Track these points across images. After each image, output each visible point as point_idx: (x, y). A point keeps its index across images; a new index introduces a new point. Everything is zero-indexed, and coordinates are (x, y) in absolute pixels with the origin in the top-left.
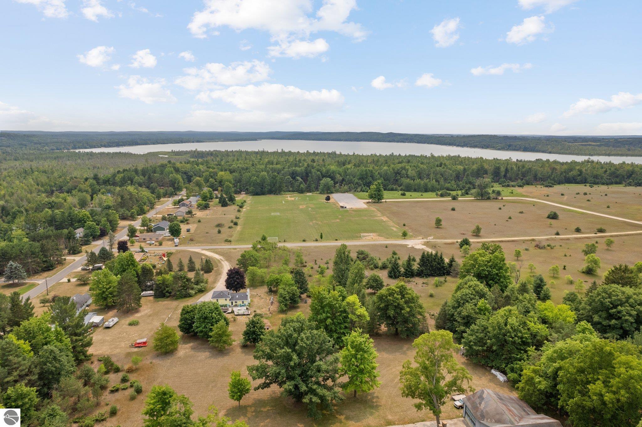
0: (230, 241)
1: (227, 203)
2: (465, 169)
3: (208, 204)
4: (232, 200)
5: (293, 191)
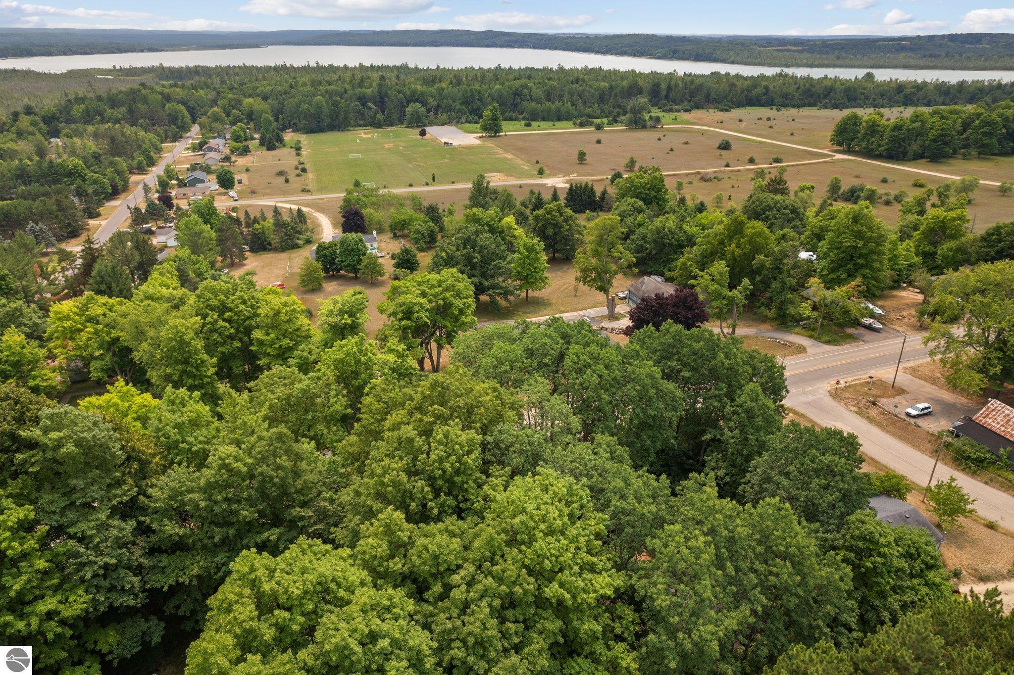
0: (308, 191)
1: (274, 145)
2: (611, 87)
5: (365, 125)
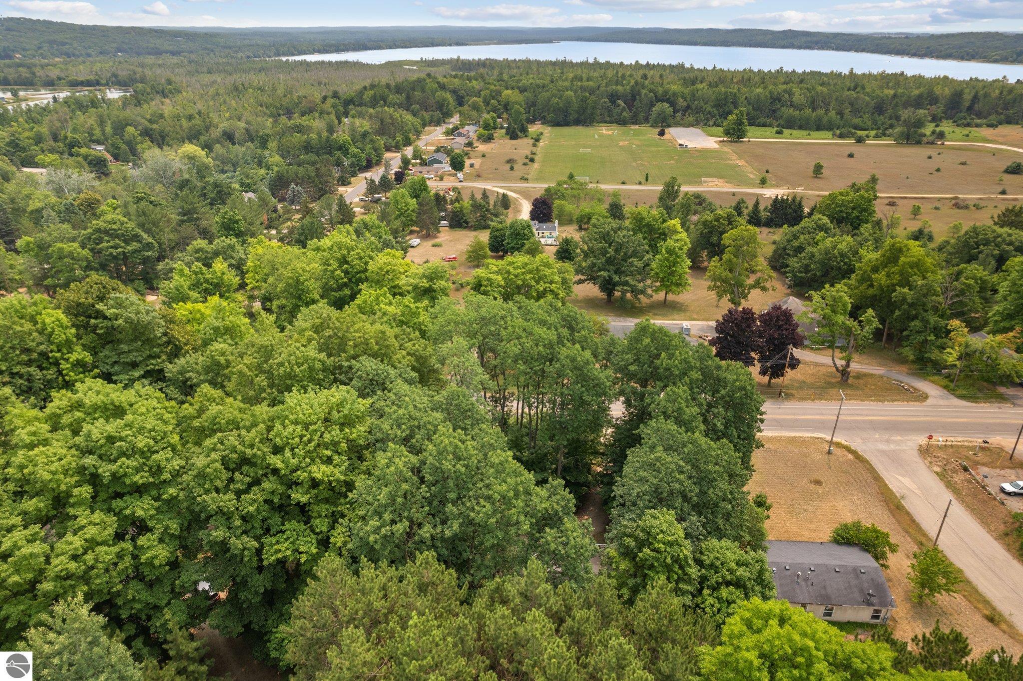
0: (527, 179)
3: (492, 135)
4: (524, 130)
5: (611, 122)
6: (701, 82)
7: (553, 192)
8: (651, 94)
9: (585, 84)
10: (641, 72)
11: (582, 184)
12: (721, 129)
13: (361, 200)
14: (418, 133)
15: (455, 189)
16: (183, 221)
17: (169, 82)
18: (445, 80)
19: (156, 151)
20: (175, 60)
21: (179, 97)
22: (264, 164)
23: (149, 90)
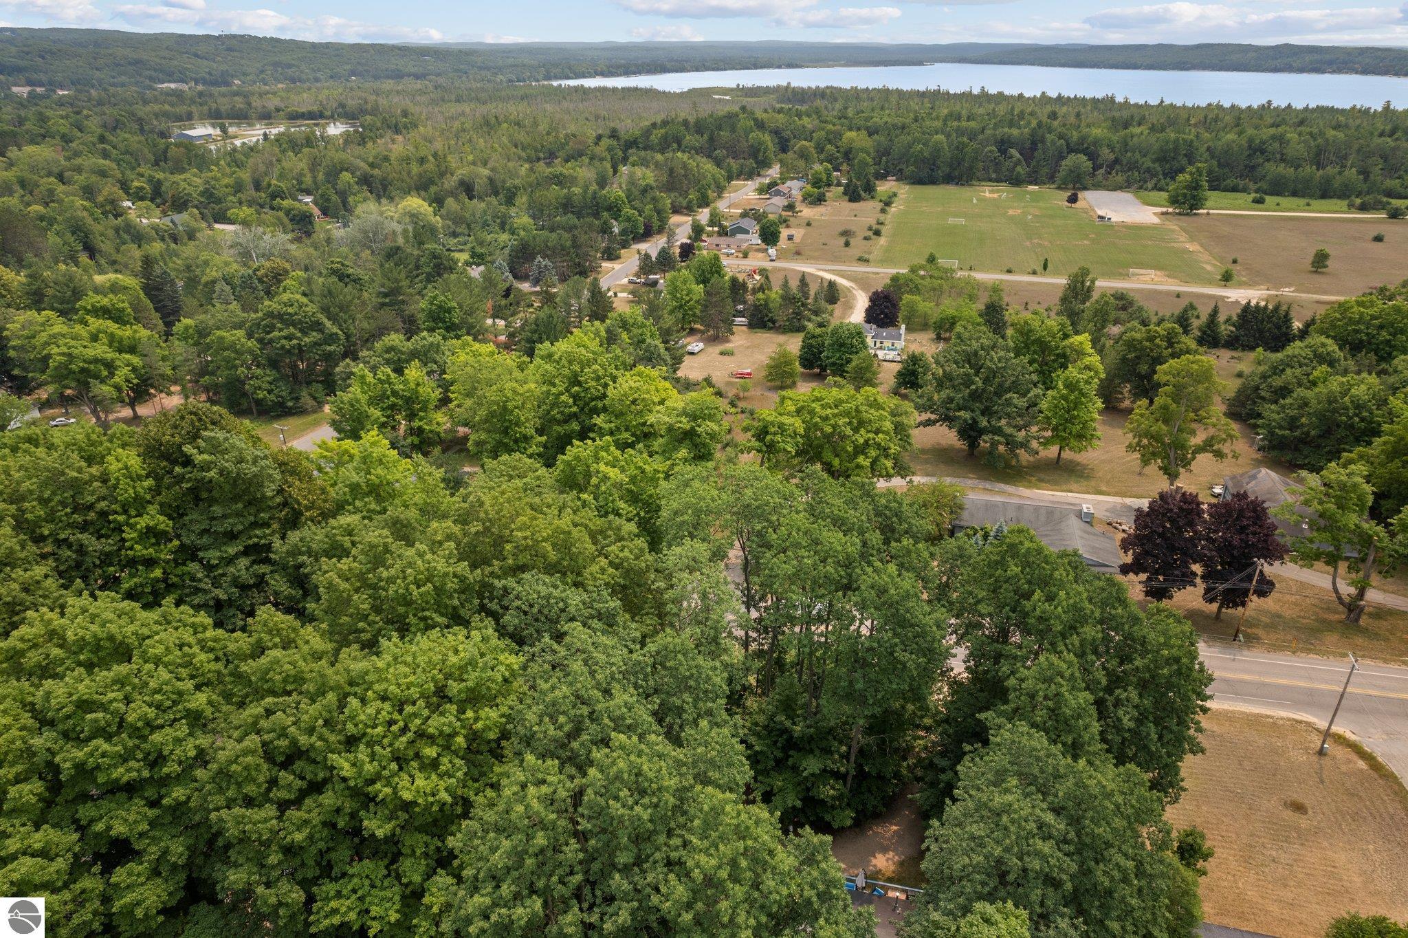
0: (867, 261)
1: (859, 195)
3: (824, 195)
4: (870, 189)
5: (998, 180)
6: (1139, 124)
7: (902, 281)
8: (1062, 141)
9: (964, 124)
10: (1049, 108)
11: (946, 271)
12: (1165, 195)
13: (631, 282)
14: (720, 190)
15: (763, 272)
16: (383, 305)
17: (405, 114)
18: (765, 116)
19: (372, 206)
20: (418, 85)
21: (413, 134)
22: (507, 227)
23: (379, 124)
